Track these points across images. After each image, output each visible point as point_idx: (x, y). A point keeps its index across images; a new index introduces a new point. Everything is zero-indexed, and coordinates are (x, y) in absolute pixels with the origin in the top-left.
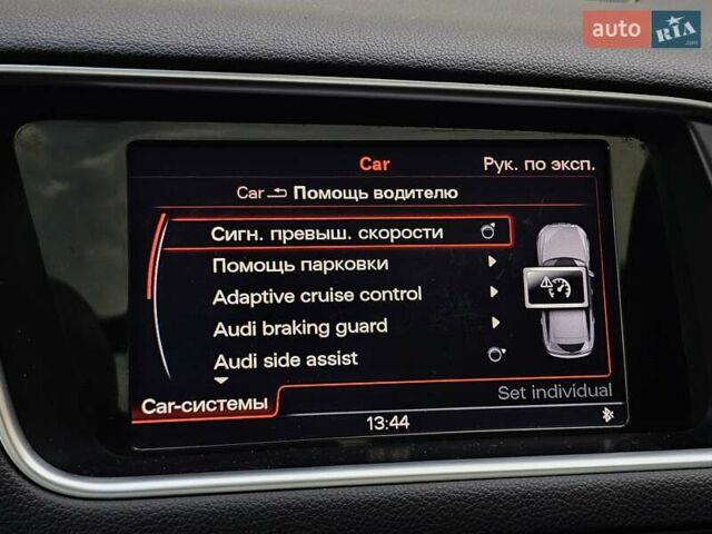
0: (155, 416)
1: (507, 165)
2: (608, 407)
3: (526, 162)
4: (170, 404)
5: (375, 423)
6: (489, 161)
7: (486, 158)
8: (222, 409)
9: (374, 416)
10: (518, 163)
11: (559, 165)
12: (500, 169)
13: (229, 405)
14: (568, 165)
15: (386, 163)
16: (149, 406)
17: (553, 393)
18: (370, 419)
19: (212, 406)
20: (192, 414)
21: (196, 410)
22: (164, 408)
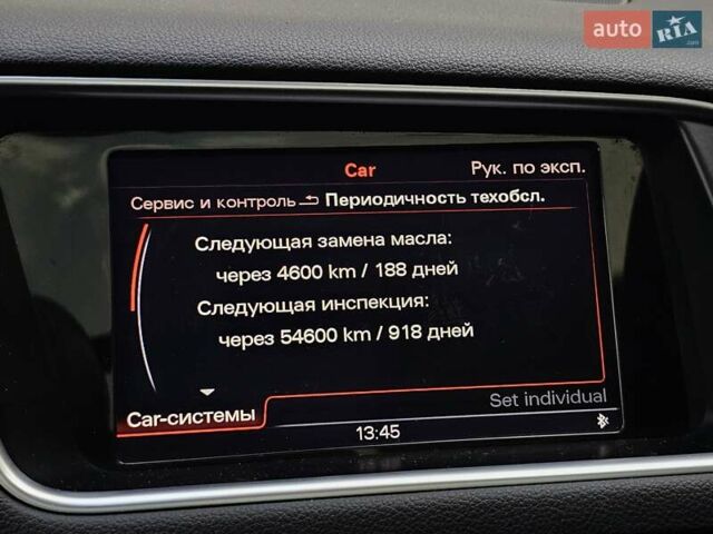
0: (141, 429)
1: (495, 169)
2: (603, 413)
3: (515, 165)
4: (156, 417)
5: (364, 433)
7: (473, 163)
8: (208, 421)
9: (363, 425)
10: (507, 166)
11: (549, 168)
12: (488, 173)
13: (215, 417)
14: (558, 168)
17: (546, 400)
18: (360, 429)
19: (198, 418)
20: (178, 427)
21: (182, 422)
22: (150, 421)
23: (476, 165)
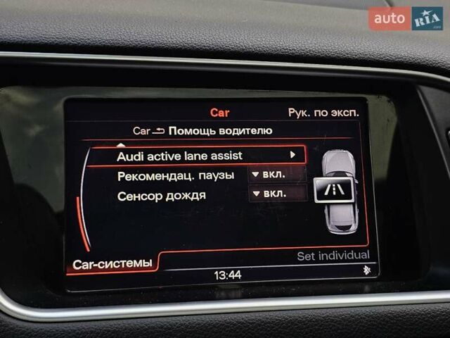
0: (82, 271)
1: (304, 113)
2: (367, 265)
3: (315, 111)
4: (91, 263)
5: (220, 275)
6: (292, 111)
7: (290, 109)
8: (123, 266)
9: (219, 271)
10: (310, 112)
11: (336, 113)
12: (299, 116)
13: (127, 264)
14: (342, 113)
15: (227, 112)
16: (78, 265)
17: (332, 257)
18: (217, 273)
19: (117, 264)
20: (104, 270)
21: (107, 267)
22: (87, 266)
23: (291, 111)
